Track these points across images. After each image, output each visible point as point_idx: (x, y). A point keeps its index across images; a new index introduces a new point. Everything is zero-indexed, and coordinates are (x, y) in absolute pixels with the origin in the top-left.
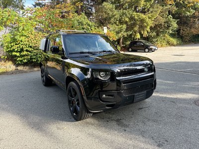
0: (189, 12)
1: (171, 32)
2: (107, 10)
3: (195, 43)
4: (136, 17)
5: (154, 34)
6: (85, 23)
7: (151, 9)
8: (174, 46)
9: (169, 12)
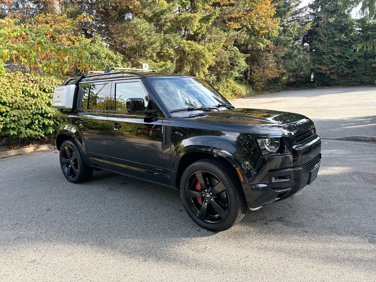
0: (262, 42)
1: (237, 75)
2: (141, 31)
3: (271, 92)
4: (187, 49)
5: (214, 77)
6: (103, 55)
7: (208, 36)
8: (243, 97)
9: (236, 41)
